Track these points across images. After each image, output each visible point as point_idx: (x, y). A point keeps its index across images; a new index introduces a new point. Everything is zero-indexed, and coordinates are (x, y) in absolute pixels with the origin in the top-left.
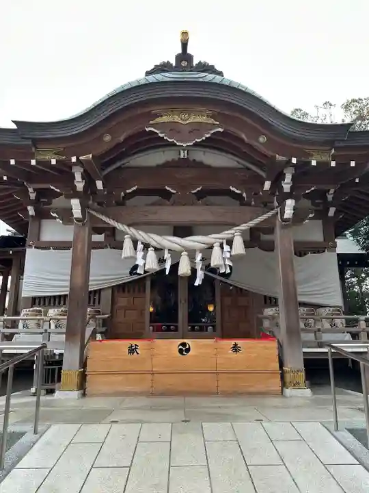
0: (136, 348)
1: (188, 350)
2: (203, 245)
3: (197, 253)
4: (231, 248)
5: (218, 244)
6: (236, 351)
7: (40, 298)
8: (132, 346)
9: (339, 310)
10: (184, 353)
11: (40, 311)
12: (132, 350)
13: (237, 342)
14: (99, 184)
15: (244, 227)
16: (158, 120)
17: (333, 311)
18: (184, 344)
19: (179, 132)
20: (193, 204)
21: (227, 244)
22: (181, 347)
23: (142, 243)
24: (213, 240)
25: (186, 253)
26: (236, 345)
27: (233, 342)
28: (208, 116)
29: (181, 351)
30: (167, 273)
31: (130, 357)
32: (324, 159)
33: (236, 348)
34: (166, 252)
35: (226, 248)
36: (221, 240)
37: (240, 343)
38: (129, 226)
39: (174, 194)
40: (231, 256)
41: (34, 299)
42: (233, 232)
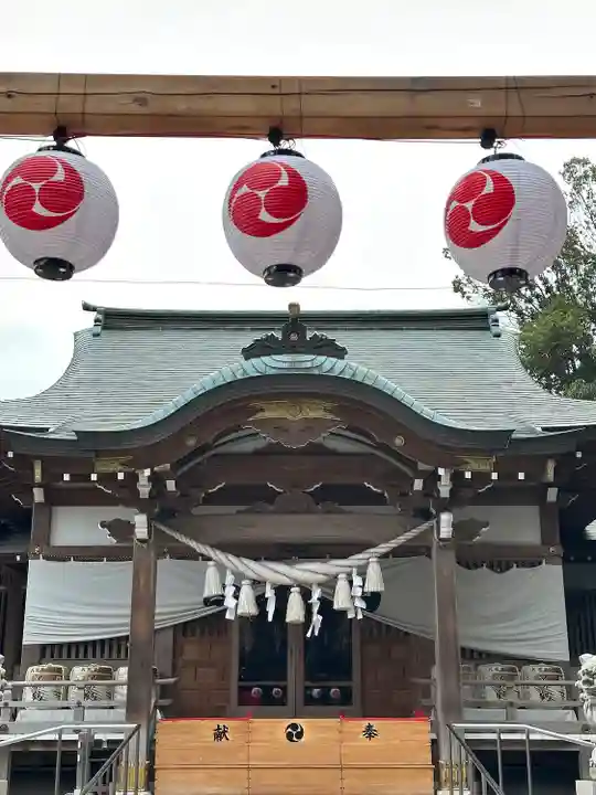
0: (225, 732)
1: (300, 735)
2: (322, 576)
3: (314, 587)
4: (364, 581)
5: (344, 576)
6: (370, 736)
7: (53, 645)
8: (219, 729)
9: (558, 671)
10: (295, 739)
11: (59, 670)
12: (220, 734)
13: (372, 723)
14: (171, 485)
15: (383, 548)
16: (259, 416)
17: (546, 670)
18: (294, 726)
19: (286, 431)
20: (308, 511)
21: (358, 574)
22: (289, 730)
23: (233, 573)
24: (338, 570)
25: (297, 589)
26: (370, 726)
27: (365, 723)
28: (325, 410)
29: (290, 737)
30: (270, 619)
31: (217, 744)
32: (484, 467)
33: (370, 732)
34: (268, 587)
35: (357, 581)
36: (349, 570)
37: (376, 724)
38: (214, 546)
39: (279, 493)
40: (363, 592)
41: (43, 647)
42: (367, 556)
